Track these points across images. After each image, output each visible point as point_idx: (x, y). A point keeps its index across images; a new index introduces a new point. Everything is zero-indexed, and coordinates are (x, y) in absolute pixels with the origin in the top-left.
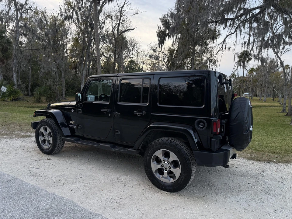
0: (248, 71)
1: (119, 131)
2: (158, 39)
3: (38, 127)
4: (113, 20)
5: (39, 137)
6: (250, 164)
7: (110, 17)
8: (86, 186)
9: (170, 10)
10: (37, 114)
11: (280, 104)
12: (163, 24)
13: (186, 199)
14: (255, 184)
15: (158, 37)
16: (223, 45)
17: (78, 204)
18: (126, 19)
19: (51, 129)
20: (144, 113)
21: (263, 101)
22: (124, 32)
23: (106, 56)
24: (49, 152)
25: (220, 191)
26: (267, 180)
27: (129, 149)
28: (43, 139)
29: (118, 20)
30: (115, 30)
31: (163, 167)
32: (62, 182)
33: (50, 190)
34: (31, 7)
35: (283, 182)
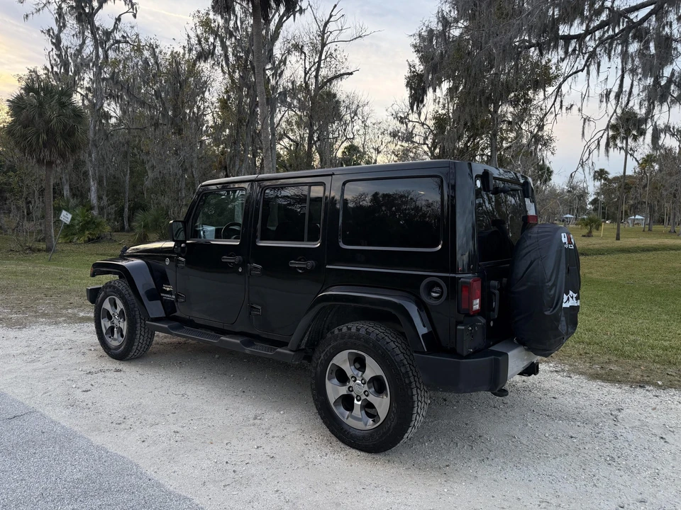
0: (640, 162)
1: (260, 308)
2: (409, 92)
3: (100, 299)
4: (305, 54)
5: (102, 321)
6: (591, 390)
7: (298, 48)
8: (178, 432)
9: (426, 23)
10: (98, 269)
12: (420, 58)
13: (402, 470)
14: (588, 439)
15: (409, 89)
16: (555, 101)
17: (148, 473)
18: (335, 50)
19: (125, 303)
20: (310, 264)
22: (330, 80)
23: (292, 137)
24: (122, 355)
25: (492, 454)
26: (624, 431)
27: (279, 350)
28: (109, 324)
29: (316, 54)
30: (309, 78)
31: (353, 393)
32: (129, 422)
33: (97, 439)
34: (125, 35)
35: (664, 436)
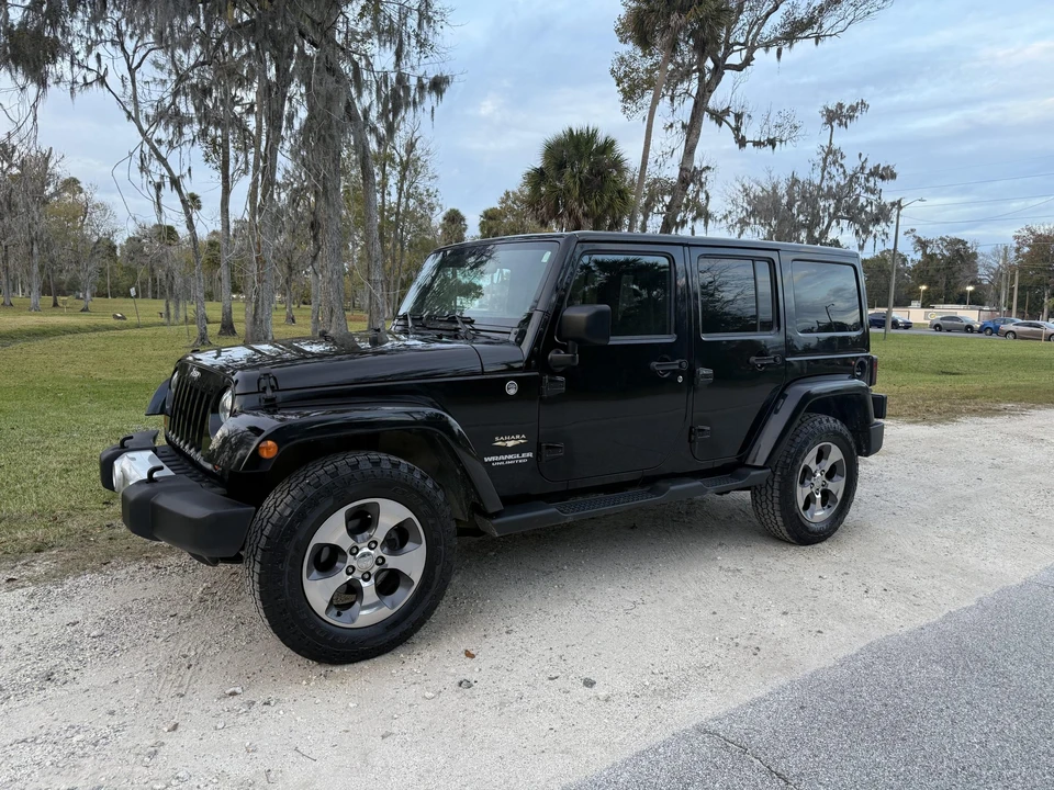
1: (708, 428)
5: (307, 582)
11: (115, 317)
21: (30, 310)
27: (751, 473)
31: (813, 489)
